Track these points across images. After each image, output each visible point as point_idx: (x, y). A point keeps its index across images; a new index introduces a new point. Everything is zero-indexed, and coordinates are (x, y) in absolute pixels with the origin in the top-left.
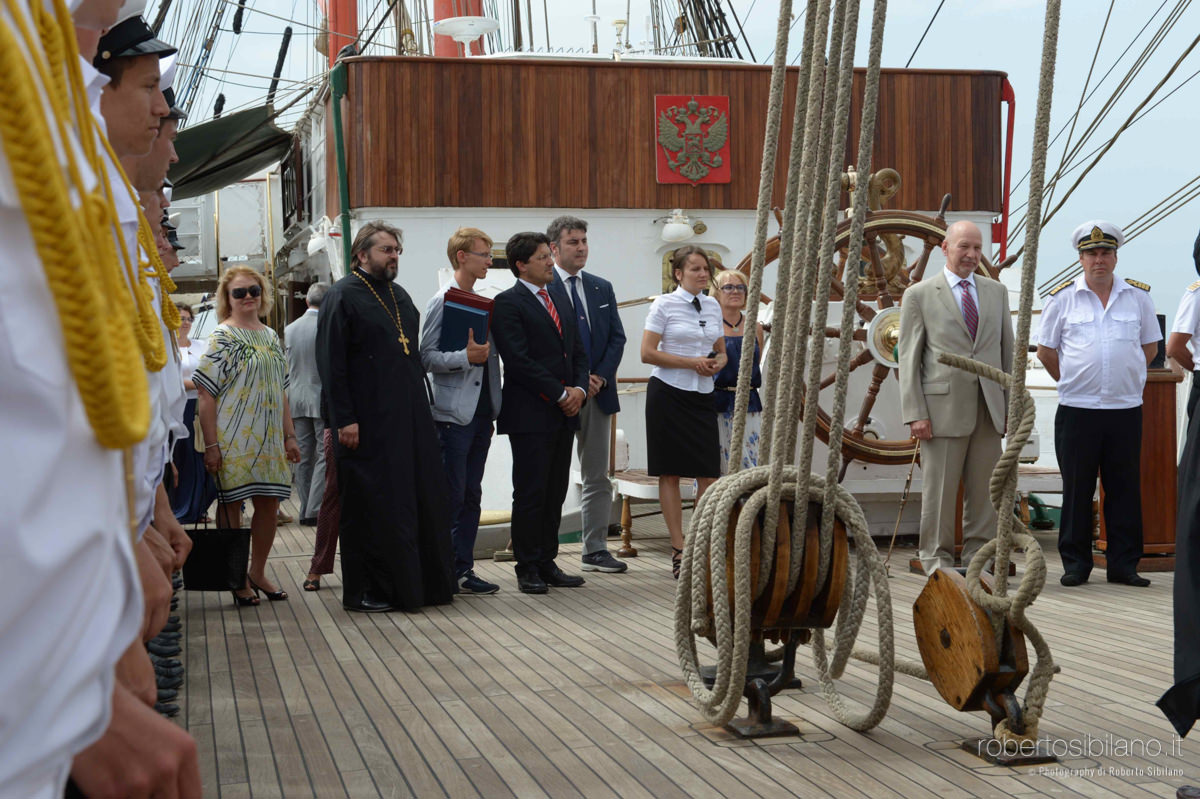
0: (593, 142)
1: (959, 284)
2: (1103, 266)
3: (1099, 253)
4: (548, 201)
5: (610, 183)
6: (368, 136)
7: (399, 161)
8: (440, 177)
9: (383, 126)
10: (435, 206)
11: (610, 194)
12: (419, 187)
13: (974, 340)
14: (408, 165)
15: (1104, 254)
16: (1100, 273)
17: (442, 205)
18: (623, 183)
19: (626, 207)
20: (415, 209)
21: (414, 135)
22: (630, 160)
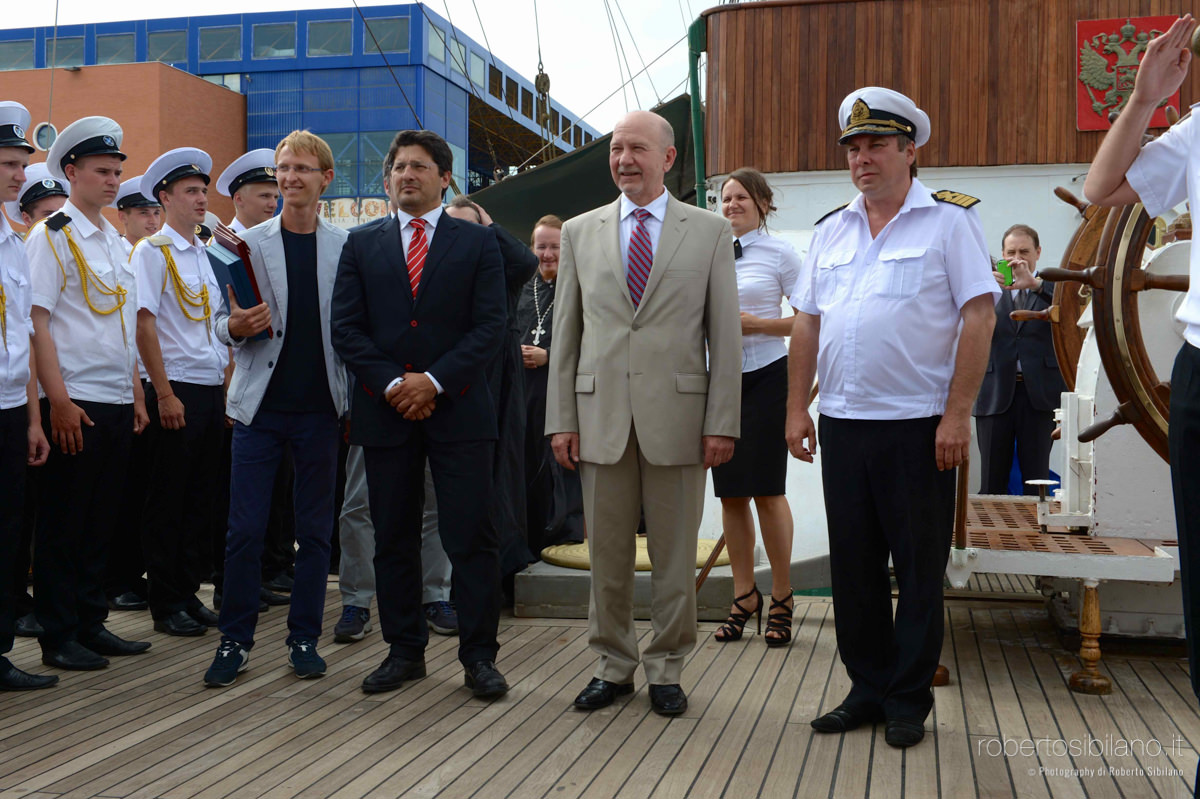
0: (993, 86)
1: (633, 214)
2: (871, 170)
3: (863, 145)
4: (935, 160)
5: (1015, 134)
6: (724, 94)
7: (757, 121)
8: (804, 137)
9: (741, 82)
10: (798, 170)
11: (1014, 145)
12: (780, 149)
13: (637, 304)
14: (767, 129)
15: (871, 147)
16: (866, 182)
17: (806, 169)
18: (1031, 135)
19: (1035, 162)
20: (775, 174)
21: (775, 89)
22: (1042, 103)
